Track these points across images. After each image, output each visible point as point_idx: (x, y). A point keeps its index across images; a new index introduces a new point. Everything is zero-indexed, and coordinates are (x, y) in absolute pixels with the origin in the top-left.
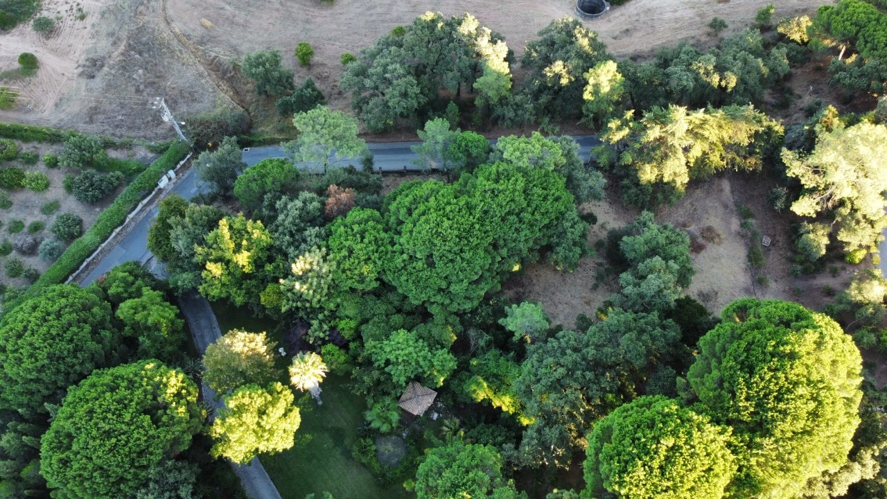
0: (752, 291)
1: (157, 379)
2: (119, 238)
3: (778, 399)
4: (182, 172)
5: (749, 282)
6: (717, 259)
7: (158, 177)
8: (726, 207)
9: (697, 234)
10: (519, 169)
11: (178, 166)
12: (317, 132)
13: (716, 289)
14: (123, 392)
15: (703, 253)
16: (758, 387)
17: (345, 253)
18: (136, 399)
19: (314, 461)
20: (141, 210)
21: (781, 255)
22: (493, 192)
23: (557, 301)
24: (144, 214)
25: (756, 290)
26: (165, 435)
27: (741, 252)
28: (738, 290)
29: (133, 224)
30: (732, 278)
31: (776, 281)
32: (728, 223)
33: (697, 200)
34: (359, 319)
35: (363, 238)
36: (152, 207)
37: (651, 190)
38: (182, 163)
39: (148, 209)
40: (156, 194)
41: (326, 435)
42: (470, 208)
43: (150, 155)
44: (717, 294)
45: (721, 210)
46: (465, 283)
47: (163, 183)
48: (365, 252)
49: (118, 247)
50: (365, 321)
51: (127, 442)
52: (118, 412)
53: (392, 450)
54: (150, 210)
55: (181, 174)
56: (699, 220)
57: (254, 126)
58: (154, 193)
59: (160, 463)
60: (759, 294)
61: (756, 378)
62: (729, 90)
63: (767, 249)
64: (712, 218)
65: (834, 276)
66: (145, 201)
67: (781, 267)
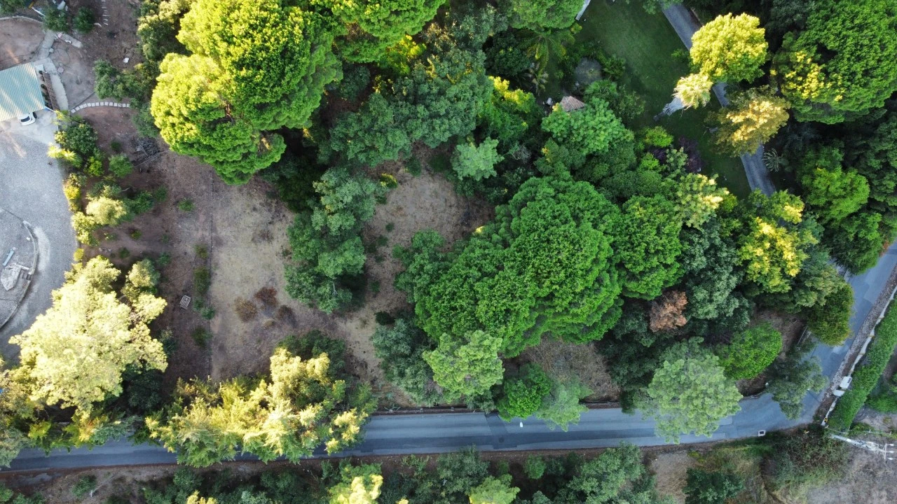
0: (214, 242)
1: (829, 85)
2: (875, 313)
3: (265, 20)
4: (827, 400)
5: (215, 253)
6: (246, 280)
7: (853, 385)
8: (222, 348)
9: (260, 313)
10: (482, 327)
11: (833, 405)
12: (710, 385)
13: (253, 245)
14: (858, 67)
15: (258, 288)
16: (283, 33)
17: (666, 230)
18: (845, 61)
19: (655, 64)
20: (859, 348)
21: (173, 285)
22: (514, 297)
23: (430, 211)
24: (856, 343)
25: (210, 243)
26: (811, 34)
27: (217, 289)
28: (229, 243)
29: (864, 331)
30: (233, 258)
31: (186, 253)
32: (224, 327)
33: (254, 357)
34: (639, 169)
35: (647, 251)
36: (850, 353)
37: (314, 350)
38: (831, 410)
39: (853, 350)
40: (850, 367)
41: (647, 86)
42: (538, 278)
43: (867, 420)
44: (253, 240)
45: (229, 344)
46: (539, 196)
47: (845, 382)
48: (645, 231)
49: (874, 302)
50: (632, 168)
51: (844, 22)
52: (859, 47)
53: (587, 72)
54: (850, 348)
55: (828, 396)
56: (255, 331)
57: (758, 468)
58: (852, 369)
59: (808, 14)
60: (208, 239)
61: (283, 40)
62: (196, 493)
63: (186, 292)
64: (240, 333)
65: (125, 249)
66: (859, 358)
67: (176, 270)
